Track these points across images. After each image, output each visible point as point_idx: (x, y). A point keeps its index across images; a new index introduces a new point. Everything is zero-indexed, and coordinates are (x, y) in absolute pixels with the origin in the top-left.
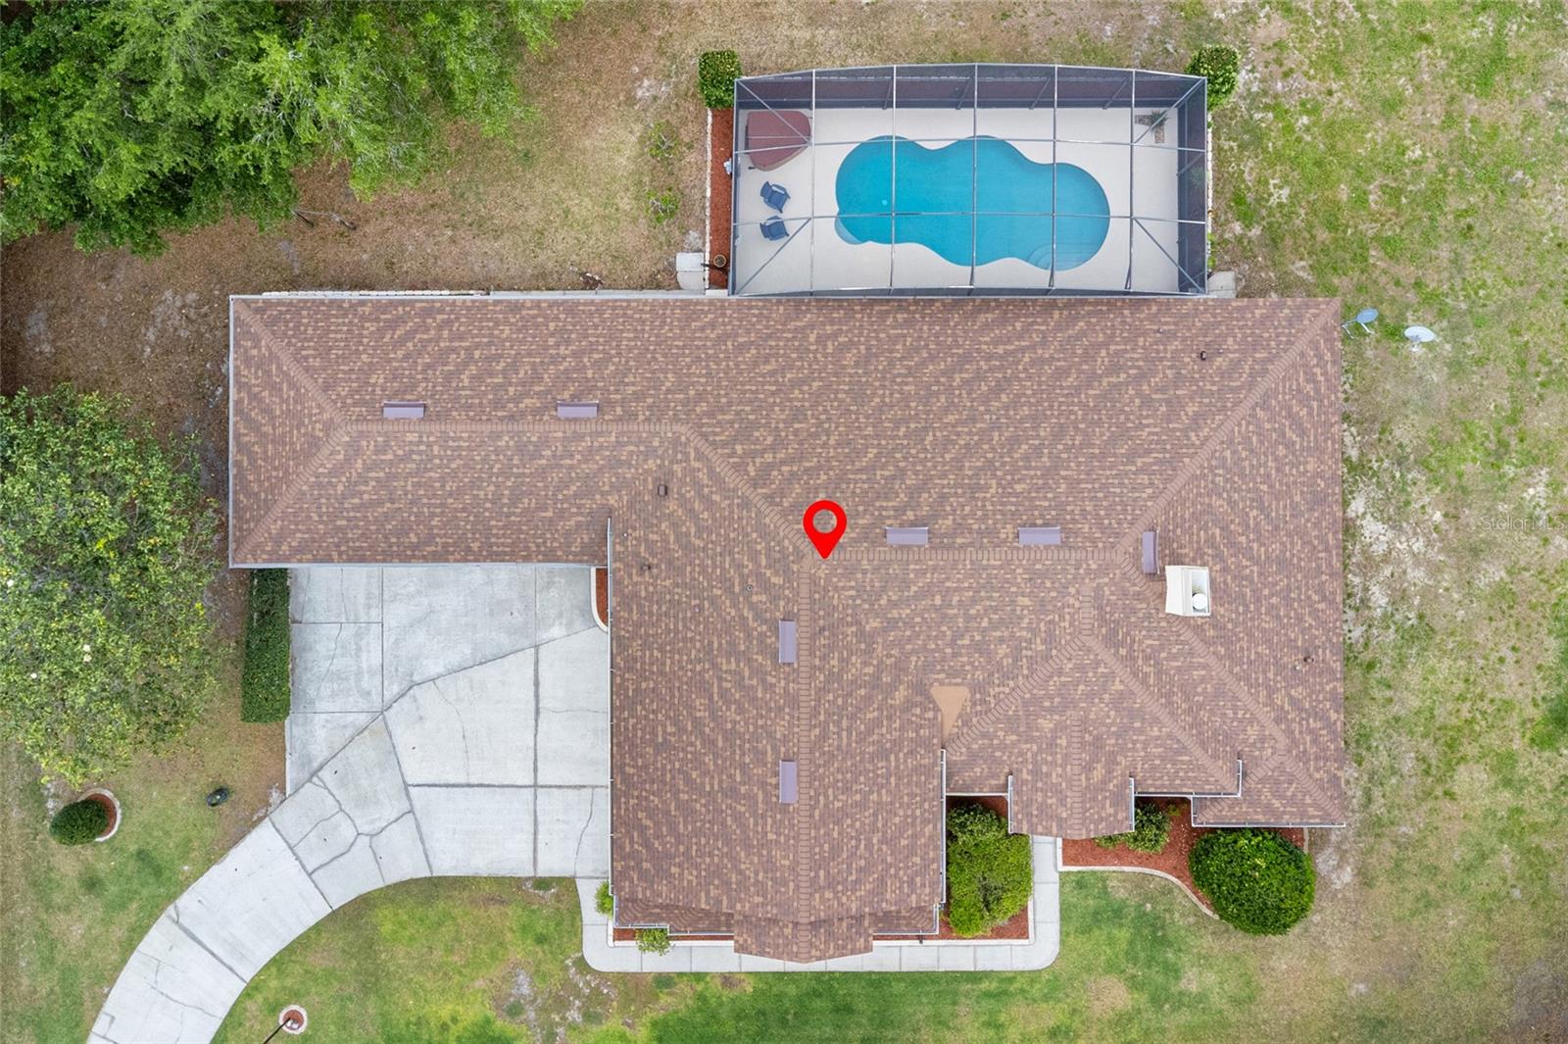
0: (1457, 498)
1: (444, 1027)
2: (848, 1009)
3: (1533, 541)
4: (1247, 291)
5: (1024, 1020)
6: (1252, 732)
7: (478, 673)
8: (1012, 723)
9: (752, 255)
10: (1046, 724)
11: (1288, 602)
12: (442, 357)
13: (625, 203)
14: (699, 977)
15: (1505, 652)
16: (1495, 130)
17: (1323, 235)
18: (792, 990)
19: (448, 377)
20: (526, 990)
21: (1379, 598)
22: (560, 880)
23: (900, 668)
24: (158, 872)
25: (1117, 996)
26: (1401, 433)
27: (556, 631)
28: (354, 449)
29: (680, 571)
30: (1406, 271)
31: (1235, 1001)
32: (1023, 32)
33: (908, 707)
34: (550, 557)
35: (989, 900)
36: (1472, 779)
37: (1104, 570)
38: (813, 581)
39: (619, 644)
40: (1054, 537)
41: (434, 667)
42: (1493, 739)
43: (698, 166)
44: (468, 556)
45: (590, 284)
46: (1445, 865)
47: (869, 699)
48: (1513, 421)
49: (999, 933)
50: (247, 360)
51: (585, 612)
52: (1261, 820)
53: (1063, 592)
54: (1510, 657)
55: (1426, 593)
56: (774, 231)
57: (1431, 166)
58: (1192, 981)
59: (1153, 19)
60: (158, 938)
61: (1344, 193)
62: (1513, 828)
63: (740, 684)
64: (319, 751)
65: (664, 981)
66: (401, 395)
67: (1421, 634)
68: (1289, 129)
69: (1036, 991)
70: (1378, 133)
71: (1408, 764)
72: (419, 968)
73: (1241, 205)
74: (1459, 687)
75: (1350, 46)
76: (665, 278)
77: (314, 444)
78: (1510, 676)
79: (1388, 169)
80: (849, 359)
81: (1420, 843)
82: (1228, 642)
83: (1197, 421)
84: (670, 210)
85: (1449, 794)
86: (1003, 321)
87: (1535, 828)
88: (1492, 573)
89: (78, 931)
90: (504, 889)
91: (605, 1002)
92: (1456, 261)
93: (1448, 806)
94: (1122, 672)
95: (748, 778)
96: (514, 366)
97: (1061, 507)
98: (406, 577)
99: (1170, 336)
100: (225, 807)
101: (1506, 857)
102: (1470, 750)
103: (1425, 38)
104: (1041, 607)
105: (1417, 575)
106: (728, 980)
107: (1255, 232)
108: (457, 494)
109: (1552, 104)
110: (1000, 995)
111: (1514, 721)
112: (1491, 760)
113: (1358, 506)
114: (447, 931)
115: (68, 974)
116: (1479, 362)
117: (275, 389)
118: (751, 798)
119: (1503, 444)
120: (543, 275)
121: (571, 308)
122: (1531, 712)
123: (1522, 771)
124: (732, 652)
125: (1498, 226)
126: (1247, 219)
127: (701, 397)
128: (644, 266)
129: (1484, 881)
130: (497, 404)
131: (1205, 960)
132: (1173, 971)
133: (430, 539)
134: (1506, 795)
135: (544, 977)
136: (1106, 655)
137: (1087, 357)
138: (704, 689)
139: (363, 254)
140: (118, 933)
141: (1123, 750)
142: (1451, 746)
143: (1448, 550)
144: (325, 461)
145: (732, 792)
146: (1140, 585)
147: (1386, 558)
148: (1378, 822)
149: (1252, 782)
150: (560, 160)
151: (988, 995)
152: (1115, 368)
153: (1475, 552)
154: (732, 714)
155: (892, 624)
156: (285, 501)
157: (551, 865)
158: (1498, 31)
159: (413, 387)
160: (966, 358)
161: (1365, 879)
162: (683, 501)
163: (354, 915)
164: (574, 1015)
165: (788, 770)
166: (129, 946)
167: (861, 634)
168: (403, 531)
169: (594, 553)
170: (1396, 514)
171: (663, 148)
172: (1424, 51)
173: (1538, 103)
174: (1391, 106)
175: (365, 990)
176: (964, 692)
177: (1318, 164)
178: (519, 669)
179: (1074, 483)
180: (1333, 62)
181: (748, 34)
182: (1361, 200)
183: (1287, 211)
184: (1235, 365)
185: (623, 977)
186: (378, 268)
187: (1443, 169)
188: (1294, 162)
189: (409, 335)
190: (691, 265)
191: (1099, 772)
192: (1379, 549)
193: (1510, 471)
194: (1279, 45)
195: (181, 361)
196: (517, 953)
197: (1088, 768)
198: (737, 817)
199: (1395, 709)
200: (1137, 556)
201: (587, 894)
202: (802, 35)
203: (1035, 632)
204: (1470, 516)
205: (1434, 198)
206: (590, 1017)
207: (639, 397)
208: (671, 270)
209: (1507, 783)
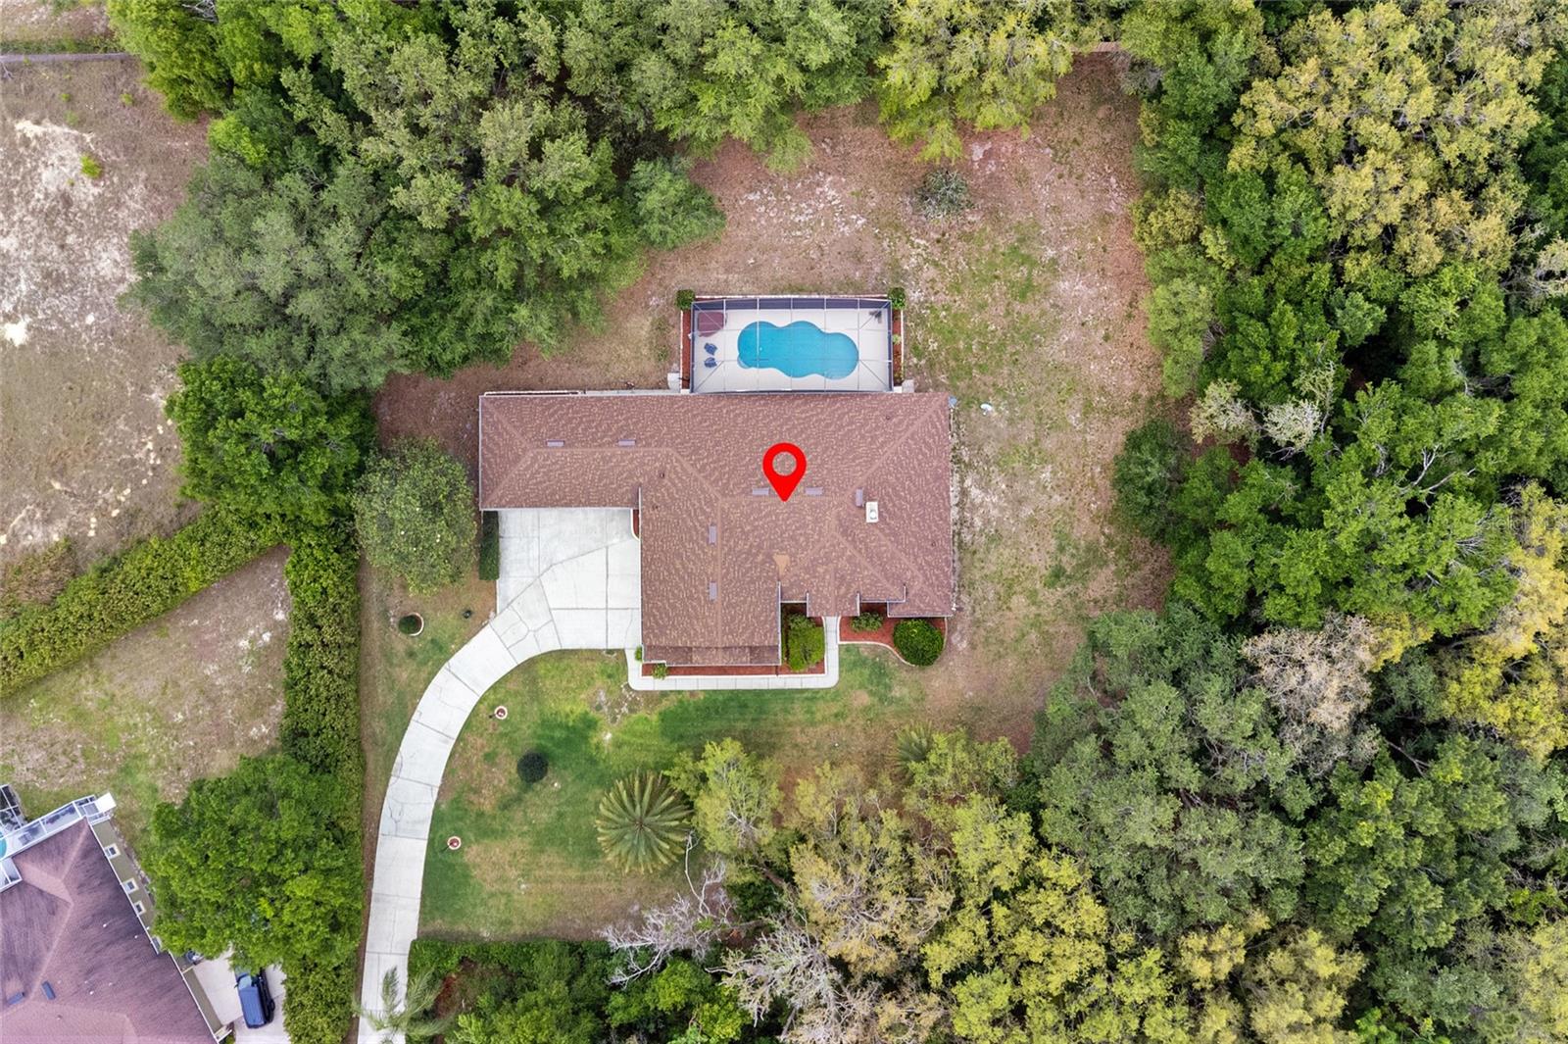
0: (1012, 478)
1: (567, 716)
2: (745, 706)
3: (1045, 497)
4: (919, 389)
5: (822, 710)
6: (909, 574)
7: (581, 559)
8: (807, 570)
9: (701, 374)
10: (821, 570)
11: (924, 521)
12: (570, 421)
13: (645, 351)
14: (679, 692)
15: (1033, 545)
16: (1028, 317)
17: (953, 363)
18: (721, 698)
19: (573, 429)
20: (603, 699)
21: (978, 522)
22: (618, 650)
23: (760, 547)
24: (441, 648)
25: (863, 699)
26: (987, 450)
27: (616, 540)
28: (535, 459)
29: (669, 508)
30: (989, 379)
31: (917, 700)
32: (820, 274)
33: (764, 562)
34: (615, 504)
35: (806, 655)
36: (1019, 601)
37: (840, 504)
38: (723, 510)
39: (644, 540)
40: (819, 491)
41: (561, 557)
42: (1028, 584)
43: (677, 334)
44: (580, 504)
45: (629, 387)
46: (1008, 640)
47: (746, 559)
48: (1036, 444)
49: (812, 672)
50: (487, 423)
51: (628, 532)
52: (917, 614)
53: (825, 514)
54: (1035, 548)
55: (999, 520)
56: (710, 364)
57: (999, 333)
58: (896, 692)
59: (877, 269)
60: (441, 676)
61: (961, 345)
62: (1037, 623)
63: (694, 553)
64: (511, 595)
65: (664, 694)
66: (554, 437)
67: (996, 538)
68: (937, 317)
69: (828, 697)
70: (976, 318)
71: (991, 595)
72: (557, 689)
73: (916, 350)
74: (1013, 562)
75: (964, 280)
76: (663, 384)
77: (518, 458)
78: (1034, 556)
79: (980, 334)
80: (740, 420)
81: (997, 629)
82: (895, 535)
83: (883, 445)
84: (664, 355)
85: (1009, 608)
86: (806, 403)
87: (1046, 622)
88: (1027, 511)
89: (405, 675)
90: (593, 654)
91: (637, 703)
92: (1011, 374)
93: (1008, 613)
94: (850, 548)
95: (697, 592)
96: (600, 425)
97: (824, 480)
98: (550, 515)
99: (875, 409)
100: (470, 620)
101: (1033, 636)
102: (1017, 588)
103: (996, 277)
104: (816, 521)
105: (994, 512)
106: (692, 693)
107: (923, 362)
108: (577, 478)
109: (1052, 306)
110: (812, 699)
111: (1037, 576)
112: (1027, 593)
113: (968, 482)
114: (568, 673)
115: (401, 696)
116: (1022, 419)
117: (500, 435)
118: (699, 599)
119: (1032, 454)
120: (609, 384)
121: (623, 399)
122: (1045, 572)
123: (1040, 597)
124: (691, 540)
125: (1029, 359)
126: (919, 356)
127: (678, 436)
128: (653, 379)
129: (1023, 647)
130: (594, 440)
131: (903, 683)
132: (889, 688)
133: (564, 498)
134: (1033, 608)
135: (612, 693)
136: (843, 540)
137: (840, 418)
138: (680, 556)
139: (529, 374)
140: (423, 675)
141: (853, 581)
142: (1010, 587)
143: (1008, 502)
144: (522, 465)
145: (691, 597)
146: (855, 511)
147: (981, 505)
148: (978, 621)
149: (910, 596)
150: (616, 333)
151: (807, 699)
152: (851, 423)
153: (1020, 502)
154: (691, 566)
155: (756, 528)
156: (505, 482)
157: (614, 644)
158: (1030, 273)
159: (558, 433)
160: (789, 419)
161: (973, 646)
162: (670, 479)
163: (528, 667)
164: (625, 709)
165: (713, 586)
166: (428, 682)
167: (743, 532)
168: (553, 494)
169: (634, 502)
170: (985, 486)
171: (661, 327)
172: (996, 283)
173: (1047, 305)
174: (982, 307)
175: (532, 700)
176: (787, 557)
177: (950, 332)
178: (599, 557)
179: (829, 470)
180: (956, 288)
181: (699, 277)
182: (969, 348)
183: (937, 352)
184: (901, 422)
185: (646, 693)
186: (536, 380)
187: (1005, 334)
188: (940, 332)
189: (556, 412)
190: (674, 378)
191: (843, 590)
192: (978, 501)
193: (1034, 466)
194: (933, 280)
195: (447, 423)
196: (599, 683)
197: (839, 588)
198: (693, 608)
199: (986, 571)
200: (853, 500)
201: (630, 656)
202: (723, 277)
203: (813, 530)
204: (1018, 486)
205: (1001, 347)
206: (632, 711)
207: (652, 437)
208: (665, 381)
209: (1034, 603)
